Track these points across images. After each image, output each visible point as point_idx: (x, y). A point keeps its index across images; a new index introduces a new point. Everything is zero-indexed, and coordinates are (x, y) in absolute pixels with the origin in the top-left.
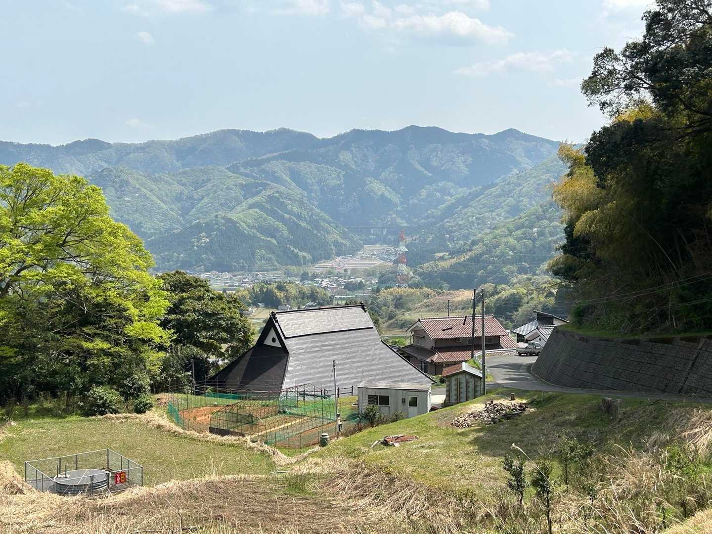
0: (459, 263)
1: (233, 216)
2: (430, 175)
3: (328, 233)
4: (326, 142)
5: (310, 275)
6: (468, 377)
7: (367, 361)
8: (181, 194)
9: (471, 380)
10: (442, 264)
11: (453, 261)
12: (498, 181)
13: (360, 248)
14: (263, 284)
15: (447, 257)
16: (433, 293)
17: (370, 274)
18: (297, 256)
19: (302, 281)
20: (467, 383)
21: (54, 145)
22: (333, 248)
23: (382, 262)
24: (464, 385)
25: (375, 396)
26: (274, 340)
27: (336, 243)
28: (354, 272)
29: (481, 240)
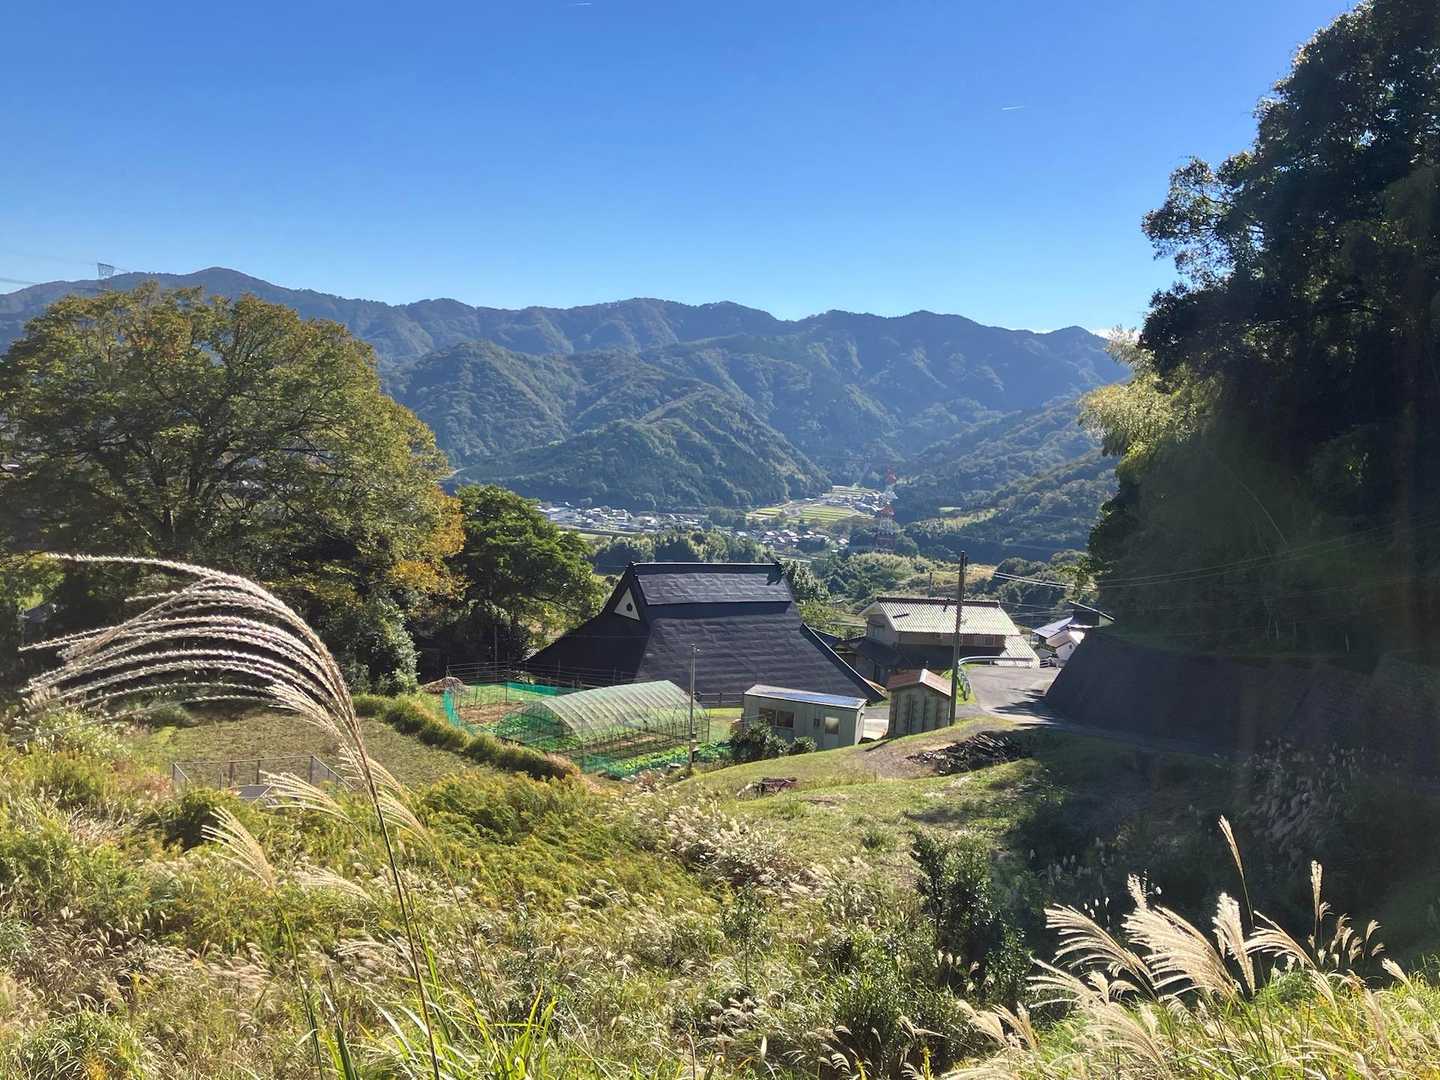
0: (976, 524)
1: (640, 425)
2: (945, 386)
3: (780, 461)
4: (788, 327)
5: (747, 524)
6: (927, 693)
7: (776, 653)
8: (568, 388)
9: (933, 699)
10: (949, 523)
11: (966, 520)
12: (1045, 404)
13: (826, 489)
14: (675, 531)
15: (957, 513)
16: (932, 566)
17: (838, 529)
18: (730, 493)
19: (734, 531)
20: (926, 703)
21: (391, 303)
22: (786, 485)
23: (858, 513)
24: (919, 707)
25: (771, 711)
26: (629, 608)
27: (791, 480)
28: (814, 524)
29: (1014, 491)
